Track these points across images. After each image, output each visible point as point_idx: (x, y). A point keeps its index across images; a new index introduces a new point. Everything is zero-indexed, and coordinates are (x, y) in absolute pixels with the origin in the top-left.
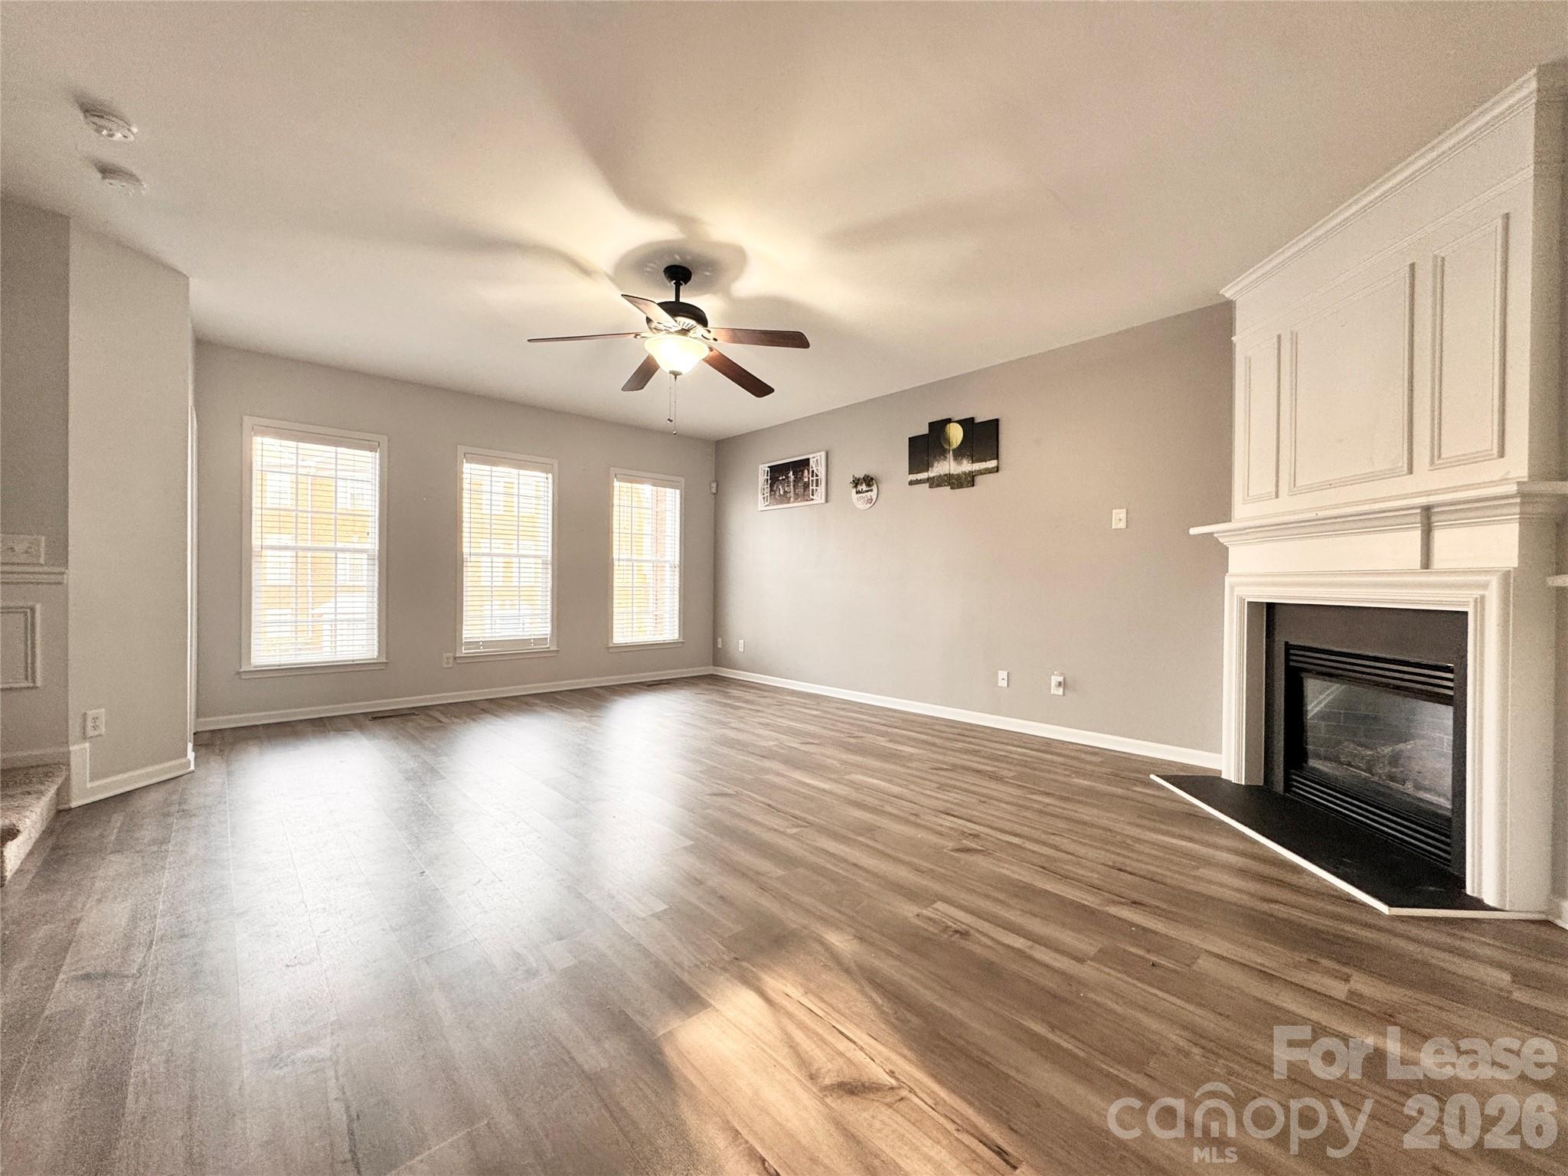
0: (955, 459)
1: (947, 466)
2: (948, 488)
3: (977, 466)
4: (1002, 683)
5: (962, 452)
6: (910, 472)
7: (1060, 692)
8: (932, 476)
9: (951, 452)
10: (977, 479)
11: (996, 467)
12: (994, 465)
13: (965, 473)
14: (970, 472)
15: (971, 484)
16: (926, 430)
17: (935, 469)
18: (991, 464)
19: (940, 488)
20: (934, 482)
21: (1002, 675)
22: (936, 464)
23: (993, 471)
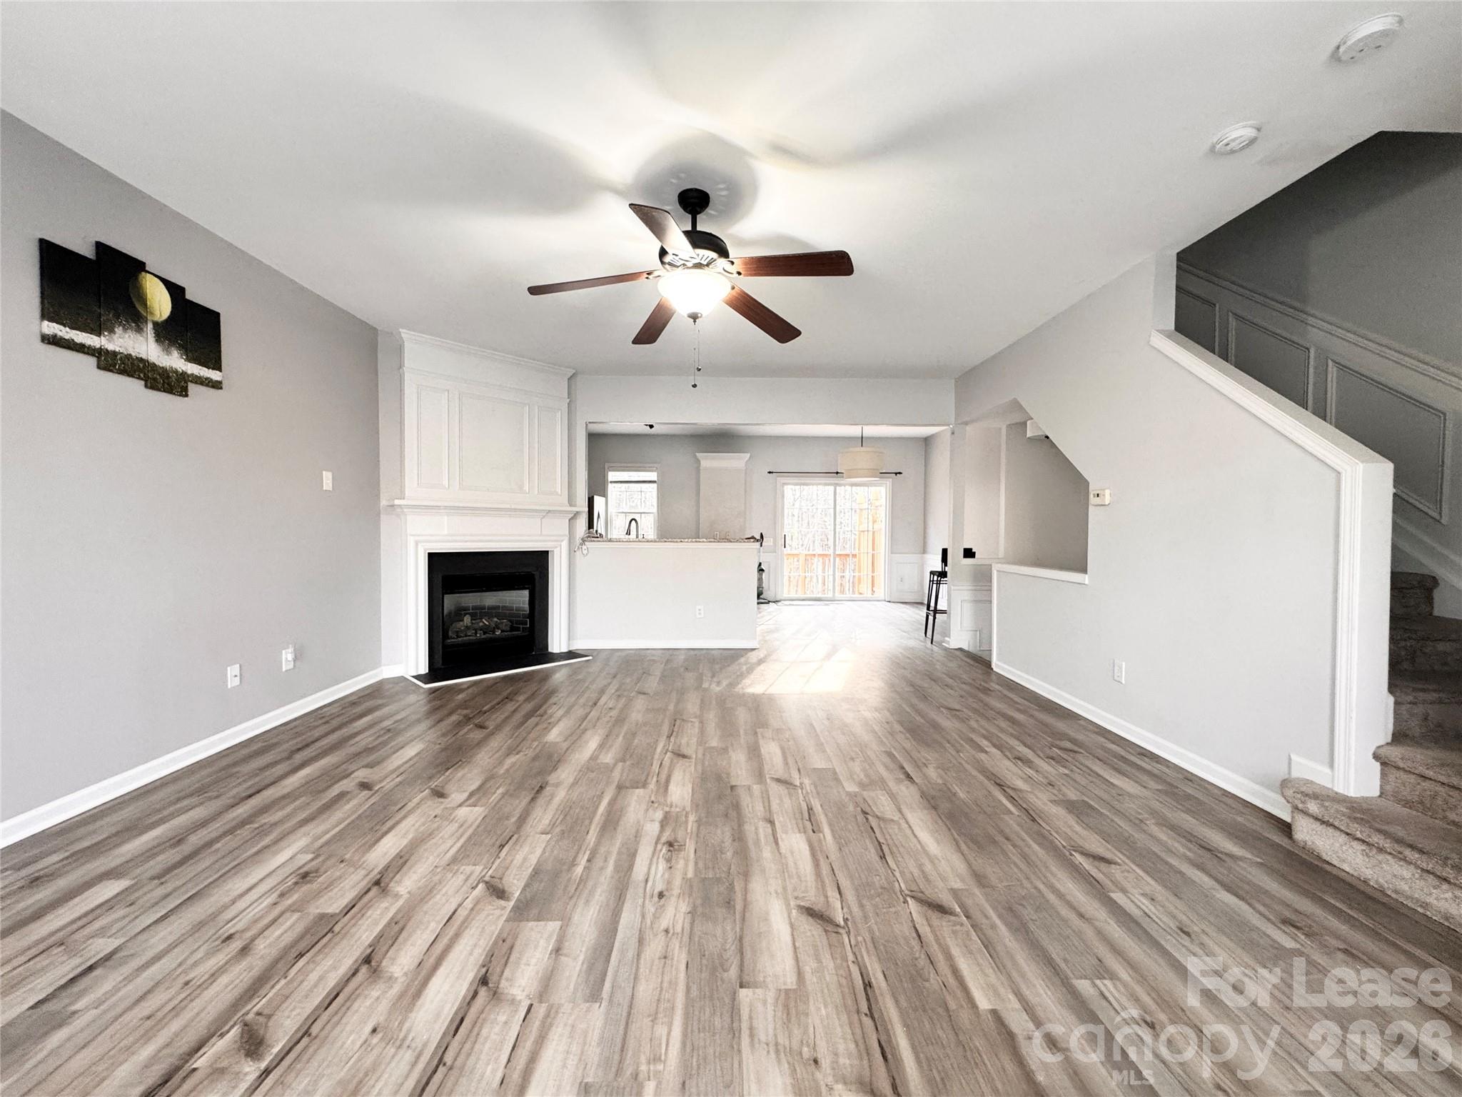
0: (158, 340)
1: (140, 344)
2: (143, 383)
3: (193, 369)
4: (232, 682)
5: (167, 333)
6: (45, 315)
7: (291, 666)
8: (110, 347)
9: (150, 326)
10: (192, 388)
11: (220, 382)
12: (219, 379)
13: (176, 372)
14: (184, 374)
15: (184, 393)
16: (87, 251)
17: (115, 337)
18: (214, 375)
19: (120, 376)
20: (110, 362)
21: (233, 670)
22: (119, 330)
23: (217, 385)
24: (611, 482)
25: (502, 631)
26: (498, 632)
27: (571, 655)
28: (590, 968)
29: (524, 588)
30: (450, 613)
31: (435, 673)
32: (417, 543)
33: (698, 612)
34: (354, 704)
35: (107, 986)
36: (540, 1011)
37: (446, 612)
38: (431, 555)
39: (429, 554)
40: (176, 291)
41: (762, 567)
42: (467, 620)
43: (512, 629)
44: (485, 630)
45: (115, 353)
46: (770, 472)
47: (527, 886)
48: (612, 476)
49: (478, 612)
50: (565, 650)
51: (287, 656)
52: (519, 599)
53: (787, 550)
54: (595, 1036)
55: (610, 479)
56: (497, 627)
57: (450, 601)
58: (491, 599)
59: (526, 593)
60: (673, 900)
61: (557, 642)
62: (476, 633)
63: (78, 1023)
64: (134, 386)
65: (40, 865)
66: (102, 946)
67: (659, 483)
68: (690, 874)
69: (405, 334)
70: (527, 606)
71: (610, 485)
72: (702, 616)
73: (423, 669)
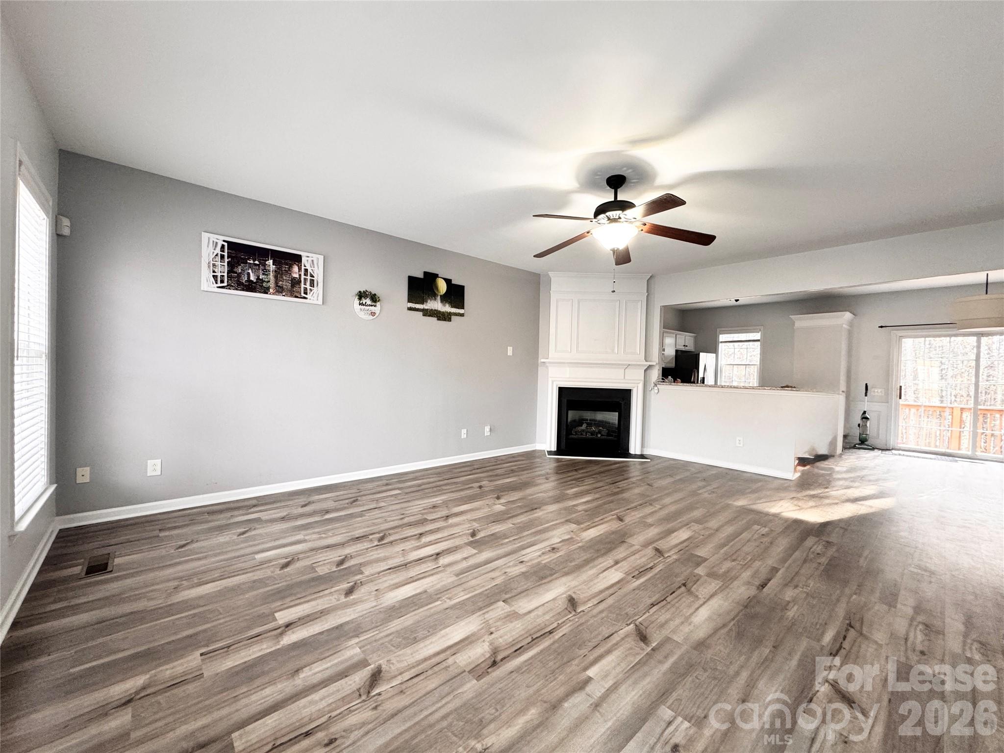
0: (442, 302)
1: (435, 305)
2: (436, 318)
3: (454, 310)
4: (464, 436)
5: (445, 299)
6: (409, 301)
7: (489, 434)
8: (426, 308)
9: (439, 297)
10: (453, 318)
11: (463, 314)
12: (463, 312)
13: (447, 312)
14: (450, 313)
15: (450, 320)
16: (421, 276)
17: (428, 304)
18: (461, 311)
19: (430, 318)
20: (427, 313)
21: (464, 431)
22: (429, 301)
23: (462, 315)
24: (721, 342)
25: (602, 435)
26: (599, 436)
27: (642, 456)
28: (468, 568)
29: (616, 412)
30: (570, 422)
31: (560, 451)
32: (553, 382)
33: (738, 442)
34: (513, 457)
35: (375, 513)
36: (440, 569)
37: (569, 420)
38: (560, 388)
39: (559, 388)
40: (448, 281)
41: (867, 415)
42: (584, 426)
43: (608, 435)
44: (592, 433)
45: (427, 309)
46: (881, 327)
47: (485, 537)
48: (722, 337)
49: (592, 423)
50: (638, 452)
51: (487, 429)
52: (613, 417)
53: (901, 402)
54: (443, 583)
55: (720, 340)
56: (600, 432)
57: (572, 415)
58: (601, 416)
59: (617, 413)
60: (524, 565)
61: (634, 447)
62: (586, 434)
63: (364, 518)
64: (434, 320)
65: (391, 481)
66: (383, 504)
67: (763, 342)
68: (543, 562)
69: (551, 274)
70: (617, 422)
71: (720, 344)
72: (741, 445)
73: (554, 448)
